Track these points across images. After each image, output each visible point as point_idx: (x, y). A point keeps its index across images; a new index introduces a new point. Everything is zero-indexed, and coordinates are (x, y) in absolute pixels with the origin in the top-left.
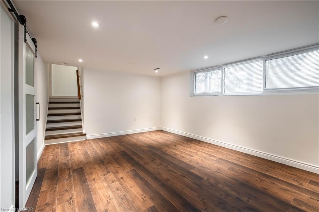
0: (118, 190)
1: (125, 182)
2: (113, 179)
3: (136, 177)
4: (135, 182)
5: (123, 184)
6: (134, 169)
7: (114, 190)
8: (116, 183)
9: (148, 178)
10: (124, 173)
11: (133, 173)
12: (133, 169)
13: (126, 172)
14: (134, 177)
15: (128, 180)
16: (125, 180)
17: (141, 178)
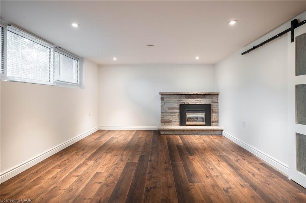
0: (212, 169)
1: (205, 172)
2: (218, 179)
3: (192, 174)
4: (195, 169)
5: (207, 171)
6: (190, 182)
7: (216, 169)
8: (214, 174)
9: (181, 168)
10: (204, 182)
11: (193, 179)
12: (191, 184)
13: (202, 183)
14: (194, 174)
15: (201, 173)
16: (205, 175)
17: (187, 171)
